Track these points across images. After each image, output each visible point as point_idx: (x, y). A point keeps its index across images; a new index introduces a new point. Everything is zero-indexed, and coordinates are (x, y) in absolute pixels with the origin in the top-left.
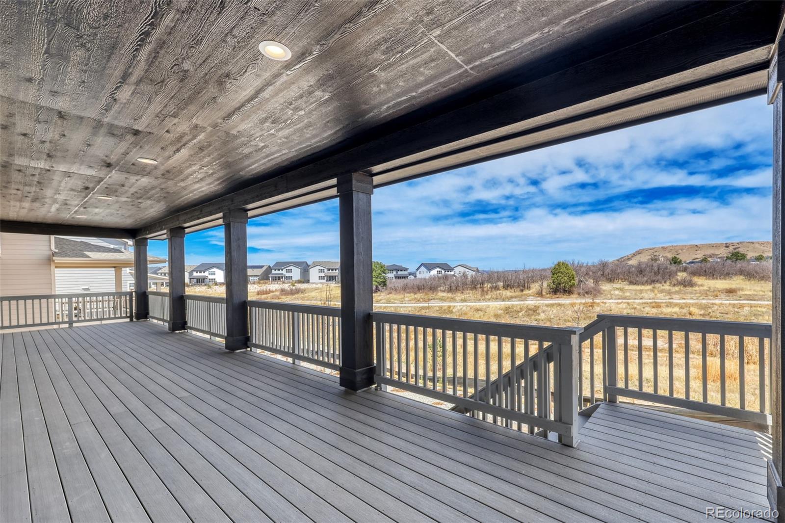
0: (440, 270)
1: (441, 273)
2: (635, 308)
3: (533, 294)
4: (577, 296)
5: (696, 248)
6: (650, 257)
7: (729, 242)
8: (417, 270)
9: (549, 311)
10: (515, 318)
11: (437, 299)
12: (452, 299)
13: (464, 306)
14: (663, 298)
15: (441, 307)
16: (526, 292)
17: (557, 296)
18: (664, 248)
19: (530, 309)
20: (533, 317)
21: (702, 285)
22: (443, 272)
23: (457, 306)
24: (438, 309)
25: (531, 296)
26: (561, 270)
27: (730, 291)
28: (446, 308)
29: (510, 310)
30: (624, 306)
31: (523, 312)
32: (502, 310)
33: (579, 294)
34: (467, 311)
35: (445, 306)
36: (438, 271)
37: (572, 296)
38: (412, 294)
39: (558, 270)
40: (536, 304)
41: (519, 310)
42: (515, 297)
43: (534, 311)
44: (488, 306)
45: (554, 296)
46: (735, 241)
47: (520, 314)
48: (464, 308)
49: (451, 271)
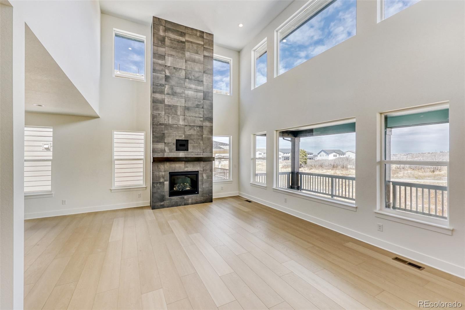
1: (336, 156)
8: (318, 154)
22: (338, 155)
36: (334, 155)
49: (343, 155)
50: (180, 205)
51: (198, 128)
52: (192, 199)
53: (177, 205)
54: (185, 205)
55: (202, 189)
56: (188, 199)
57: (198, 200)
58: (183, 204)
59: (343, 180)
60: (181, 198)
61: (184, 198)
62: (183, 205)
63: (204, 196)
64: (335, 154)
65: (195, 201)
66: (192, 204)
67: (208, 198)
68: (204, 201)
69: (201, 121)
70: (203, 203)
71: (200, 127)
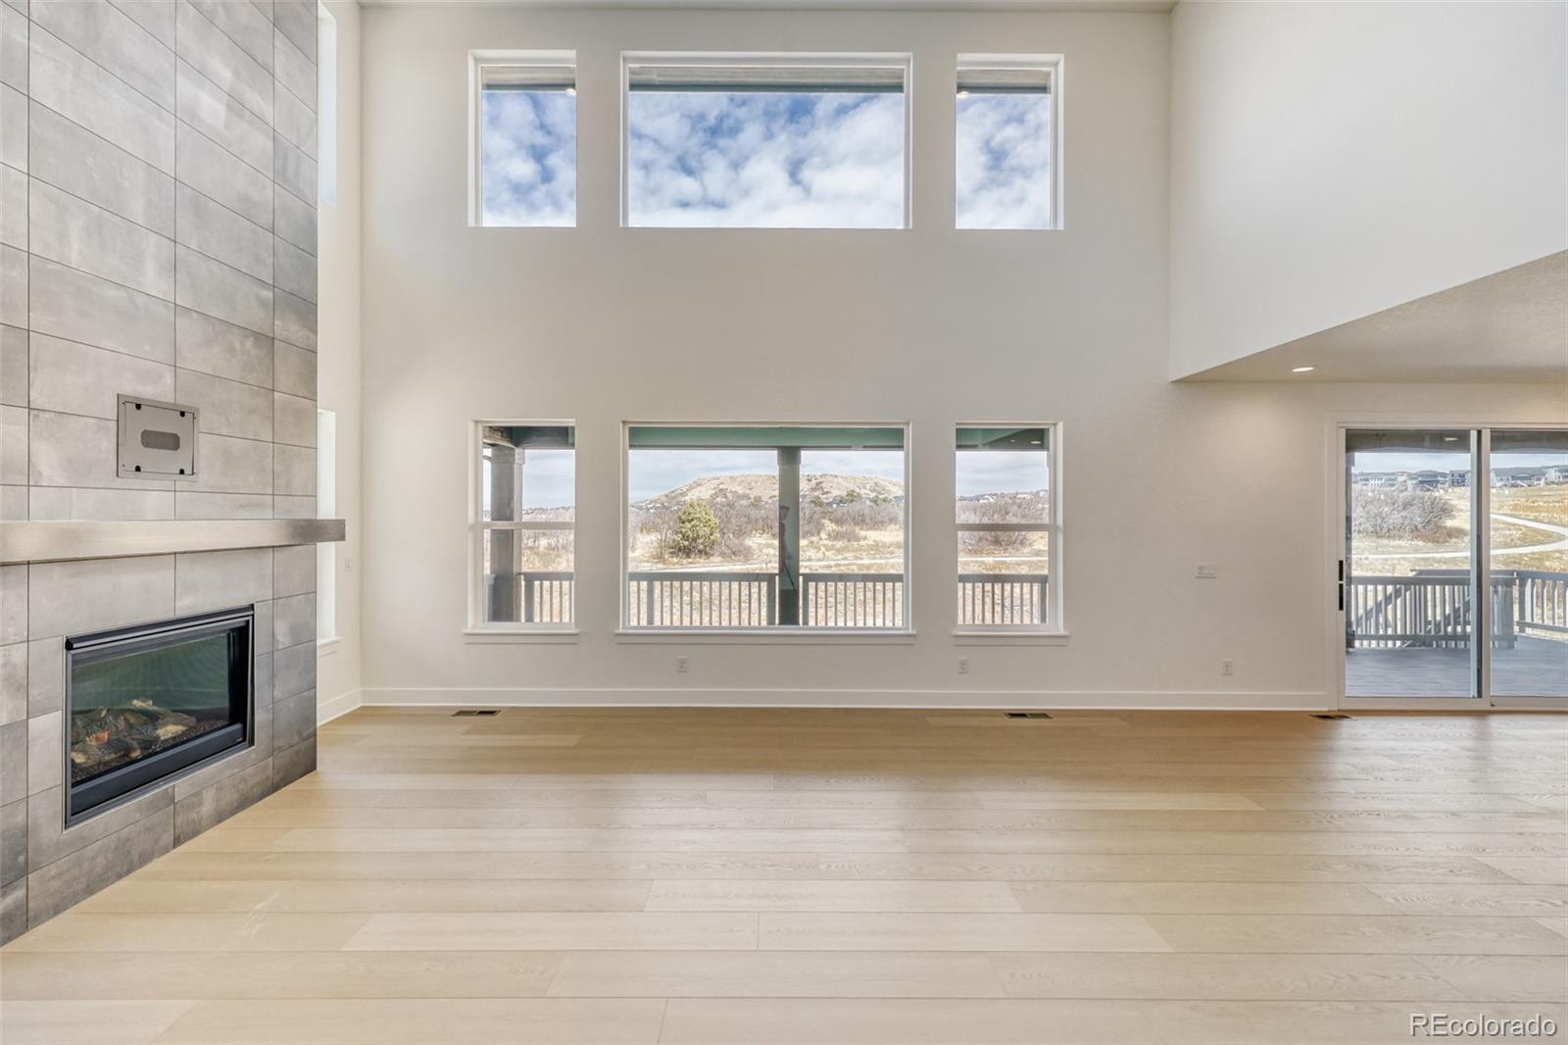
3: (646, 559)
4: (720, 559)
6: (714, 492)
14: (835, 557)
17: (690, 560)
21: (865, 538)
25: (645, 562)
33: (723, 555)
37: (712, 558)
39: (689, 515)
45: (685, 561)
50: (145, 859)
51: (249, 343)
52: (220, 789)
53: (126, 862)
54: (177, 841)
55: (267, 711)
56: (198, 794)
57: (251, 783)
58: (167, 838)
59: (684, 583)
60: (153, 807)
61: (171, 799)
62: (167, 850)
63: (280, 749)
65: (236, 796)
66: (220, 817)
67: (298, 752)
68: (277, 778)
69: (263, 303)
70: (276, 788)
71: (258, 336)
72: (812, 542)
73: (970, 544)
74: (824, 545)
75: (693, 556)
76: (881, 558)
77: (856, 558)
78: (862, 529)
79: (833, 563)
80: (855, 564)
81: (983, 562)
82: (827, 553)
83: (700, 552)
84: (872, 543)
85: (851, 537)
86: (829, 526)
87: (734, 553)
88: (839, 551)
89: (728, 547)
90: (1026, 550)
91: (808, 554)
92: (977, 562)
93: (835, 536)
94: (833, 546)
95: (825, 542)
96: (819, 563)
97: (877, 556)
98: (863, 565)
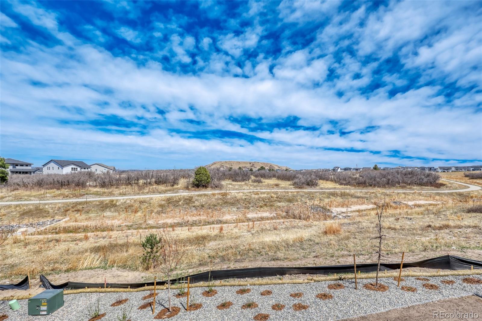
0: (76, 167)
1: (77, 170)
2: (248, 196)
3: (181, 188)
4: (211, 189)
5: (239, 163)
7: (251, 161)
8: (44, 166)
9: (201, 200)
10: (177, 206)
11: (91, 194)
12: (109, 193)
13: (127, 199)
14: (253, 189)
15: (102, 202)
16: (175, 186)
17: (199, 189)
18: (226, 162)
19: (186, 199)
20: (191, 205)
21: (264, 182)
22: (79, 169)
23: (120, 200)
24: (98, 203)
25: (181, 189)
26: (202, 172)
27: (277, 185)
28: (107, 202)
29: (171, 200)
30: (242, 194)
31: (182, 201)
32: (164, 201)
33: (212, 187)
34: (132, 203)
35: (106, 200)
36: (72, 168)
37: (207, 189)
38: (55, 190)
39: (199, 172)
40: (190, 195)
41: (178, 200)
42: (169, 190)
43: (190, 200)
44: (152, 199)
45: (197, 189)
46: (253, 161)
47: (180, 203)
48: (128, 201)
49: (87, 169)
64: (73, 166)
72: (246, 183)
73: (299, 185)
74: (250, 185)
75: (200, 187)
76: (269, 189)
77: (261, 189)
78: (264, 179)
79: (252, 191)
80: (259, 192)
81: (304, 192)
82: (251, 187)
83: (203, 186)
84: (267, 184)
85: (259, 182)
86: (253, 177)
87: (216, 187)
88: (255, 186)
89: (214, 184)
90: (318, 187)
91: (244, 187)
92: (302, 191)
93: (255, 181)
94: (253, 184)
95: (250, 183)
96: (247, 191)
97: (268, 189)
98: (262, 192)
